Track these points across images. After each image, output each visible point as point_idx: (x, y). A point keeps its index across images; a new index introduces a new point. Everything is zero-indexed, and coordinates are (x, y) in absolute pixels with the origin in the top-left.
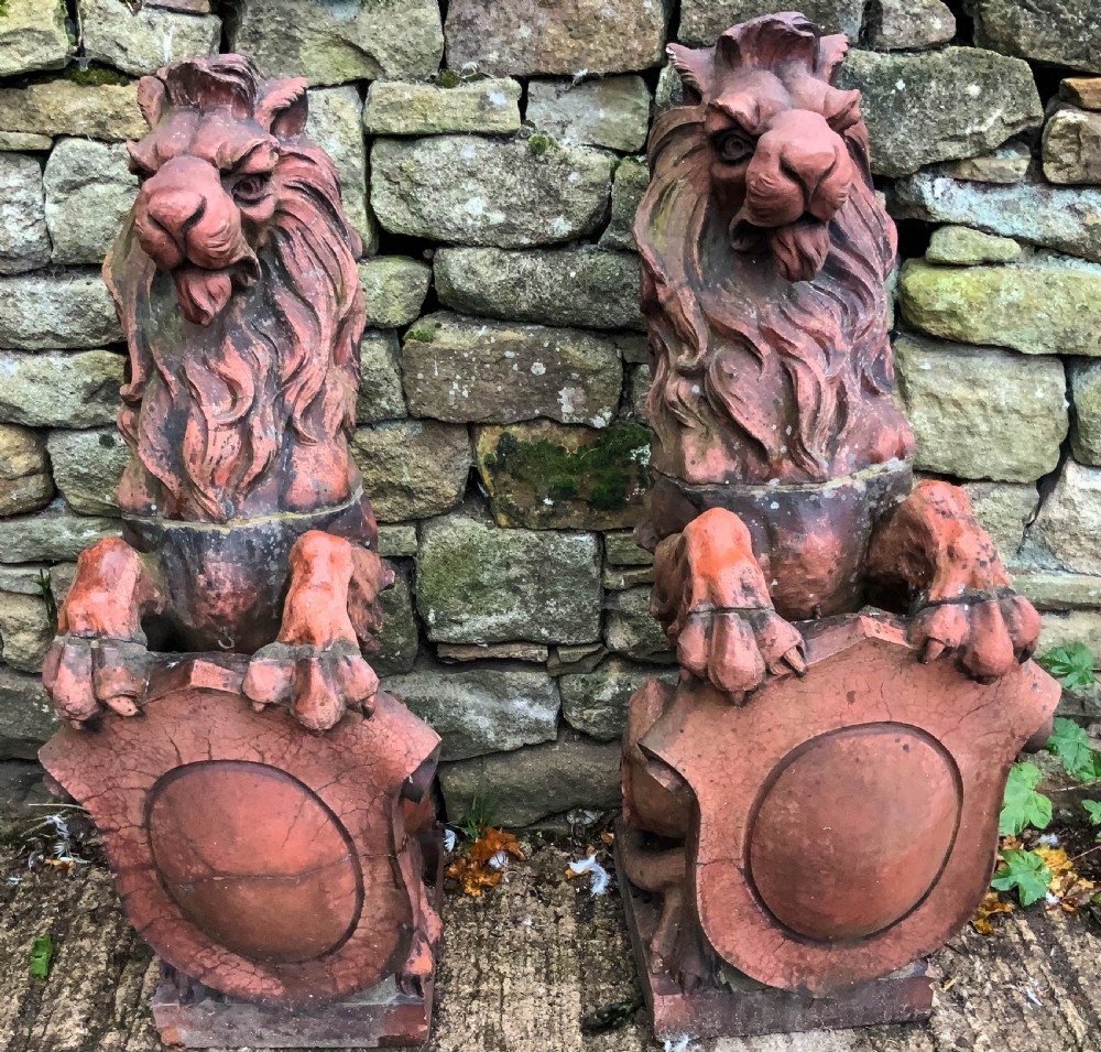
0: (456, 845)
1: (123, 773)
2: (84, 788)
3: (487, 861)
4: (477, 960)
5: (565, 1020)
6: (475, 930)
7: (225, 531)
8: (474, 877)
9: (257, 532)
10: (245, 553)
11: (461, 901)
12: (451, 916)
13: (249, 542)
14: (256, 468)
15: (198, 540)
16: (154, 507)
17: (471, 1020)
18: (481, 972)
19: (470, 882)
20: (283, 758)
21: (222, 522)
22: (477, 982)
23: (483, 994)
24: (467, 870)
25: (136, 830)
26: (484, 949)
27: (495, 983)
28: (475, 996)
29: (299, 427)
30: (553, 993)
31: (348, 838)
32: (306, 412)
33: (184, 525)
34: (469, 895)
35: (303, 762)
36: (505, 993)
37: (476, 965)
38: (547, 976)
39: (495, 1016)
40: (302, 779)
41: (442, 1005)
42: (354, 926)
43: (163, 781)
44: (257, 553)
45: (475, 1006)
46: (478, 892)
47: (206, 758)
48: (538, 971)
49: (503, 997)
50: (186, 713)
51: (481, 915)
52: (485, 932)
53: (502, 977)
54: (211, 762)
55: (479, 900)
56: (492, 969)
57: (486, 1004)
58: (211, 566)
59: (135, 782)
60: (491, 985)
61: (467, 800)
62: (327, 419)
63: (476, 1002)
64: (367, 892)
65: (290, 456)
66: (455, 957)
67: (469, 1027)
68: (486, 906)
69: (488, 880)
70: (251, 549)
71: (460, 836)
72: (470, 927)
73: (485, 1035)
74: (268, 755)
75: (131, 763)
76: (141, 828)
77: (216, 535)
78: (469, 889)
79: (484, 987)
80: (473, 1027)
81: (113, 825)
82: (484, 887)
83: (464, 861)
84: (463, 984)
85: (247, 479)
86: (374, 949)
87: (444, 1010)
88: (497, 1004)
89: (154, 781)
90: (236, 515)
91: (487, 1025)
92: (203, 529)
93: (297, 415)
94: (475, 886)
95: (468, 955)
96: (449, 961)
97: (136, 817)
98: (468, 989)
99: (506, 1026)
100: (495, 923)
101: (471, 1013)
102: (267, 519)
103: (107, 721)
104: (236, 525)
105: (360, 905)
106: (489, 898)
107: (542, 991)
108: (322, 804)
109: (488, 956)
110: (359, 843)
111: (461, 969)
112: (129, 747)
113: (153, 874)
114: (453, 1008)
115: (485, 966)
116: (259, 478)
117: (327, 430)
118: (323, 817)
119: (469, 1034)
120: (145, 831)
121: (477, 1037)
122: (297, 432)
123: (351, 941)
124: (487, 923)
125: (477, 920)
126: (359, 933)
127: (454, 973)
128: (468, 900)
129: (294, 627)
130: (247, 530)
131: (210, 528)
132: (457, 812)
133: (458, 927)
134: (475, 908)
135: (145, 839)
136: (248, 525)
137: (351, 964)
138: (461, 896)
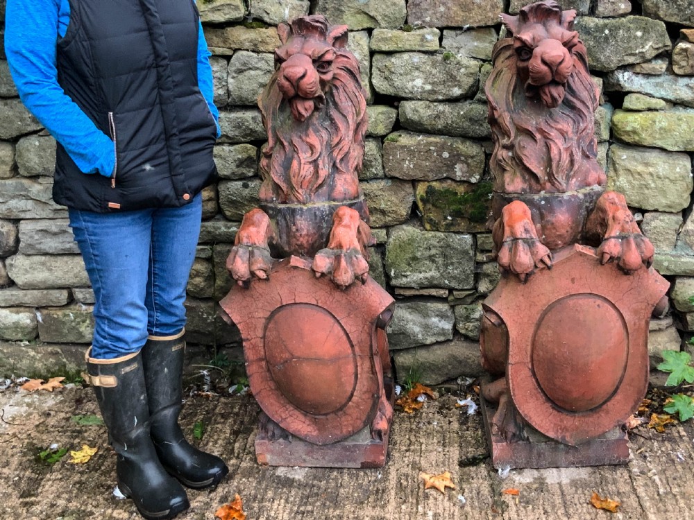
0: (401, 392)
1: (256, 310)
2: (238, 317)
3: (416, 398)
4: (409, 437)
5: (451, 461)
6: (409, 426)
7: (305, 208)
8: (409, 405)
9: (319, 209)
10: (313, 218)
11: (402, 414)
13: (315, 213)
14: (320, 182)
15: (293, 212)
16: (275, 199)
17: (406, 459)
18: (411, 442)
19: (407, 407)
20: (326, 303)
21: (304, 204)
22: (409, 445)
23: (411, 450)
24: (406, 402)
25: (258, 340)
26: (414, 433)
27: (418, 446)
28: (407, 451)
29: (339, 166)
30: (446, 450)
31: (352, 346)
32: (342, 160)
33: (287, 205)
34: (407, 412)
35: (334, 306)
36: (423, 450)
37: (409, 439)
38: (443, 444)
39: (417, 458)
40: (333, 314)
42: (352, 395)
43: (273, 313)
44: (318, 218)
45: (407, 454)
46: (411, 411)
47: (293, 301)
48: (439, 442)
49: (421, 451)
51: (412, 420)
52: (414, 427)
53: (421, 444)
54: (295, 304)
55: (412, 415)
56: (416, 440)
57: (413, 454)
58: (298, 223)
59: (261, 315)
60: (416, 446)
61: (407, 369)
62: (350, 164)
64: (359, 376)
65: (334, 178)
66: (399, 436)
67: (404, 462)
68: (415, 417)
69: (416, 407)
70: (316, 216)
71: (403, 388)
72: (407, 425)
73: (412, 465)
74: (319, 301)
75: (260, 305)
76: (261, 338)
77: (301, 209)
78: (406, 410)
79: (412, 447)
80: (406, 462)
81: (249, 337)
82: (414, 409)
83: (405, 399)
84: (402, 446)
85: (315, 186)
86: (361, 409)
87: (393, 455)
88: (419, 454)
89: (270, 313)
90: (310, 202)
91: (413, 461)
92: (295, 207)
93: (338, 161)
94: (410, 408)
95: (405, 435)
96: (396, 437)
97: (260, 333)
98: (404, 448)
99: (422, 462)
100: (419, 423)
101: (405, 457)
102: (323, 204)
103: (252, 283)
104: (310, 205)
105: (356, 383)
106: (416, 414)
107: (440, 450)
108: (342, 327)
109: (415, 436)
110: (357, 348)
111: (401, 441)
113: (264, 364)
114: (397, 455)
115: (413, 439)
116: (321, 186)
117: (350, 168)
118: (342, 333)
119: (404, 464)
120: (262, 340)
121: (408, 465)
122: (337, 168)
123: (350, 403)
124: (415, 423)
125: (410, 422)
126: (354, 399)
127: (398, 442)
128: (406, 414)
129: (335, 241)
130: (315, 208)
132: (402, 376)
133: (400, 425)
134: (410, 418)
135: (262, 345)
136: (315, 206)
137: (350, 418)
138: (403, 412)
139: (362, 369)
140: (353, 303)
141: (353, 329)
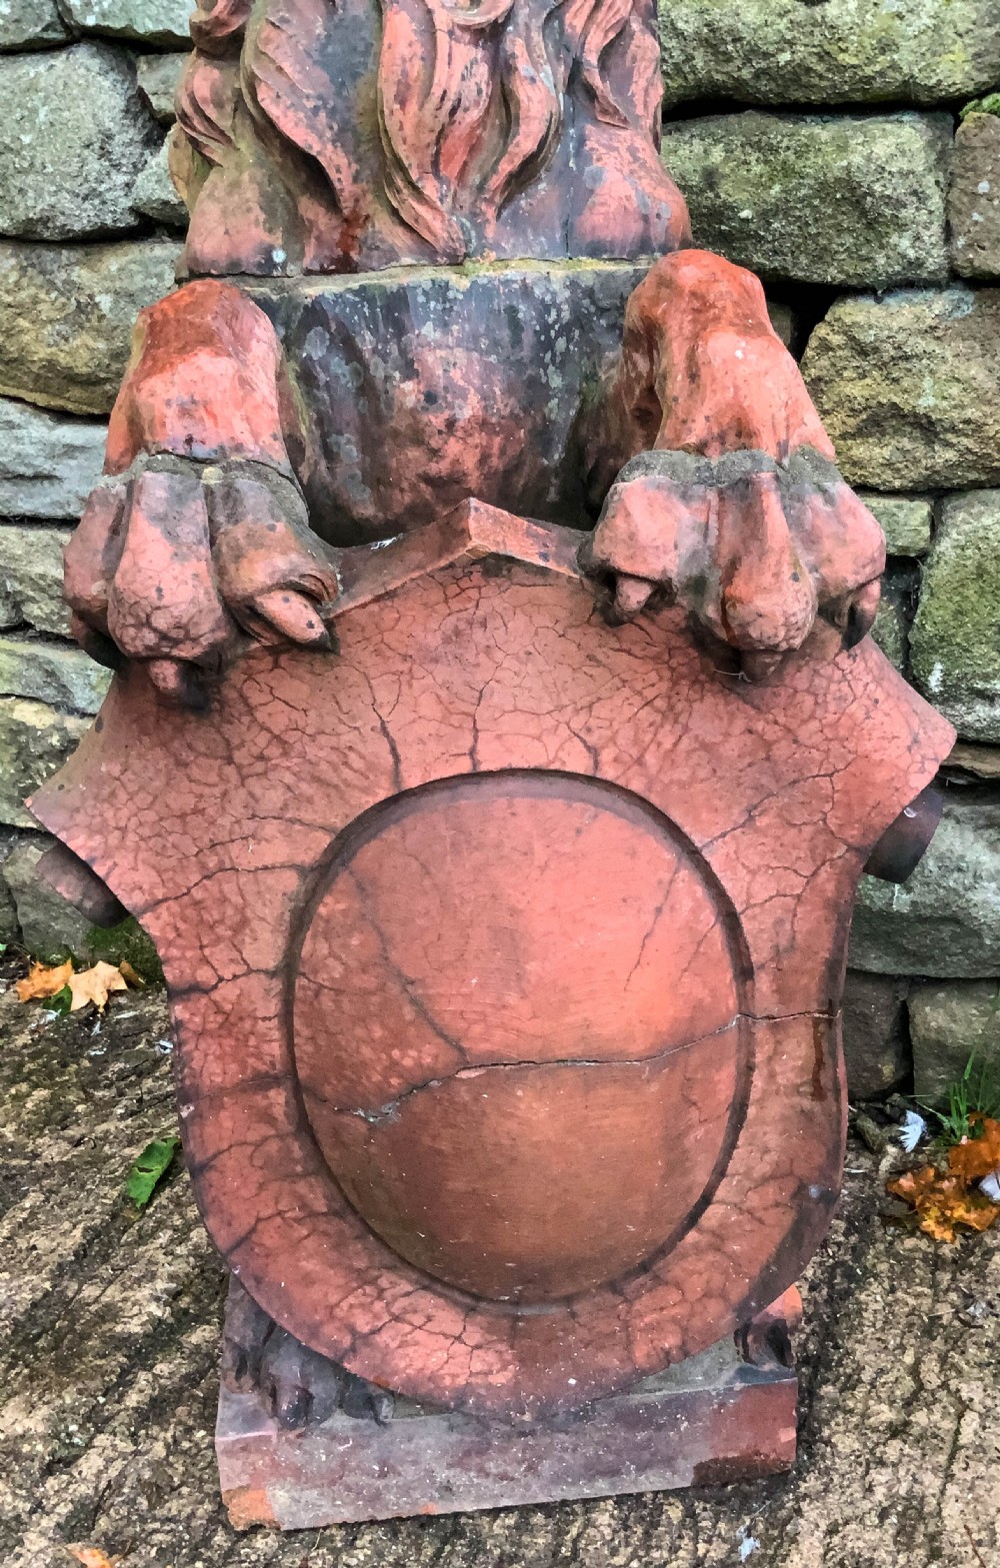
0: (922, 1142)
1: (249, 826)
2: (146, 877)
3: (977, 1181)
4: (918, 1362)
6: (926, 1303)
8: (944, 1206)
11: (910, 1243)
12: (883, 1267)
15: (395, 309)
16: (279, 256)
17: (880, 1476)
18: (921, 1386)
19: (934, 1212)
20: (639, 761)
21: (456, 261)
22: (909, 1404)
23: (915, 1431)
24: (934, 1190)
25: (256, 984)
26: (938, 1343)
27: (945, 1414)
28: (897, 1431)
31: (745, 972)
33: (355, 282)
34: (928, 1235)
35: (682, 774)
36: (963, 1440)
37: (914, 1371)
39: (931, 1482)
40: (676, 816)
41: (826, 1432)
42: (706, 1200)
43: (345, 843)
45: (893, 1450)
46: (948, 1235)
47: (464, 766)
49: (956, 1448)
50: (434, 641)
51: (945, 1278)
52: (945, 1311)
53: (963, 1407)
54: (476, 777)
55: (946, 1251)
56: (944, 1385)
57: (917, 1453)
59: (276, 851)
60: (936, 1417)
61: (956, 1058)
63: (896, 1444)
64: (751, 1111)
66: (875, 1345)
67: (870, 1489)
68: (958, 1264)
69: (972, 1217)
71: (934, 1127)
72: (918, 1296)
73: (901, 1515)
74: (606, 756)
75: (273, 798)
76: (271, 974)
78: (929, 1224)
79: (920, 1418)
80: (880, 1493)
81: (205, 975)
82: (961, 1227)
83: (932, 1172)
84: (880, 1400)
86: (731, 1257)
87: (828, 1442)
88: (942, 1458)
89: (326, 840)
91: (910, 1496)
92: (407, 279)
94: (944, 1221)
95: (902, 1348)
96: (860, 1349)
97: (265, 948)
98: (886, 1414)
99: (951, 1510)
100: (969, 1298)
101: (881, 1463)
103: (235, 676)
105: (731, 1146)
106: (967, 1250)
108: (711, 881)
109: (943, 1359)
110: (763, 983)
111: (881, 1372)
112: (274, 751)
113: (278, 1099)
114: (847, 1443)
115: (931, 1375)
118: (709, 916)
119: (866, 1505)
120: (277, 985)
121: (883, 1515)
123: (692, 1236)
124: (953, 1296)
125: (934, 1285)
126: (712, 1215)
127: (866, 1376)
128: (923, 1244)
131: (425, 276)
132: (934, 1078)
133: (893, 1290)
134: (936, 1263)
135: (273, 1007)
137: (674, 1296)
138: (912, 1234)
139: (772, 1076)
140: (782, 750)
141: (763, 888)
